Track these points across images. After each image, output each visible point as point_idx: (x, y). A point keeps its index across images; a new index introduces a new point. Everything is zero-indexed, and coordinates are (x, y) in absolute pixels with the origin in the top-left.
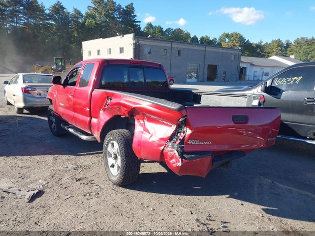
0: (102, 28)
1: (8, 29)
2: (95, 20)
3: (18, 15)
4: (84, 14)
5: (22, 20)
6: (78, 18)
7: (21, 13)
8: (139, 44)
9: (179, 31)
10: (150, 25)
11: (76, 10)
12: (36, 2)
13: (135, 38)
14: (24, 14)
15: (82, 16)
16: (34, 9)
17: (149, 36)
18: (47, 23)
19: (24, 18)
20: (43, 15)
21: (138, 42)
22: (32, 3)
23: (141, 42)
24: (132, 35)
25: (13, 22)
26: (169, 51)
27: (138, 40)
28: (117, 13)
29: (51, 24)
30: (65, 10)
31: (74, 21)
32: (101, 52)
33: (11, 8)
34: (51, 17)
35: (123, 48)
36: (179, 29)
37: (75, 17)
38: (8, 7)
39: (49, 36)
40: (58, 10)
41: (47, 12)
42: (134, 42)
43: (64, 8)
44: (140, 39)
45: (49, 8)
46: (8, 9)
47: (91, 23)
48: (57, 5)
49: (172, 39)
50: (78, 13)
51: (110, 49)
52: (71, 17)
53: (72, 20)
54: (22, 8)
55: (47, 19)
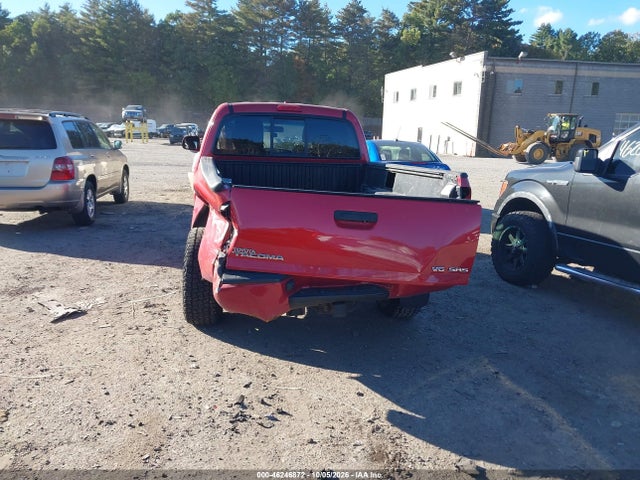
0: (433, 43)
1: (267, 58)
2: (421, 28)
3: (286, 31)
4: (401, 19)
5: (292, 40)
6: (389, 28)
7: (290, 27)
8: (496, 74)
9: (619, 37)
10: (547, 30)
11: (386, 11)
12: (316, 4)
13: (487, 59)
14: (296, 29)
15: (397, 23)
16: (312, 19)
17: (522, 54)
18: (333, 43)
19: (295, 36)
20: (326, 28)
21: (493, 70)
22: (310, 6)
23: (501, 68)
24: (480, 56)
25: (276, 45)
26: (568, 85)
27: (493, 66)
28: (469, 10)
29: (340, 44)
30: (365, 15)
31: (380, 34)
32: (418, 95)
33: (275, 21)
34: (340, 30)
35: (460, 84)
36: (620, 33)
37: (384, 26)
38: (271, 20)
39: (334, 66)
40: (354, 15)
41: (334, 21)
42: (485, 69)
43: (365, 12)
44: (498, 63)
45: (337, 14)
46: (270, 23)
47: (413, 36)
48: (352, 6)
49: (596, 57)
50: (390, 17)
51: (435, 87)
52: (375, 27)
53: (377, 32)
54: (292, 18)
55: (333, 36)
